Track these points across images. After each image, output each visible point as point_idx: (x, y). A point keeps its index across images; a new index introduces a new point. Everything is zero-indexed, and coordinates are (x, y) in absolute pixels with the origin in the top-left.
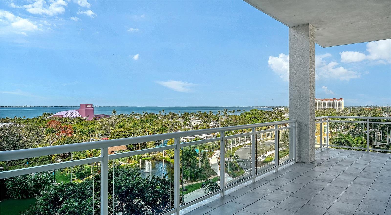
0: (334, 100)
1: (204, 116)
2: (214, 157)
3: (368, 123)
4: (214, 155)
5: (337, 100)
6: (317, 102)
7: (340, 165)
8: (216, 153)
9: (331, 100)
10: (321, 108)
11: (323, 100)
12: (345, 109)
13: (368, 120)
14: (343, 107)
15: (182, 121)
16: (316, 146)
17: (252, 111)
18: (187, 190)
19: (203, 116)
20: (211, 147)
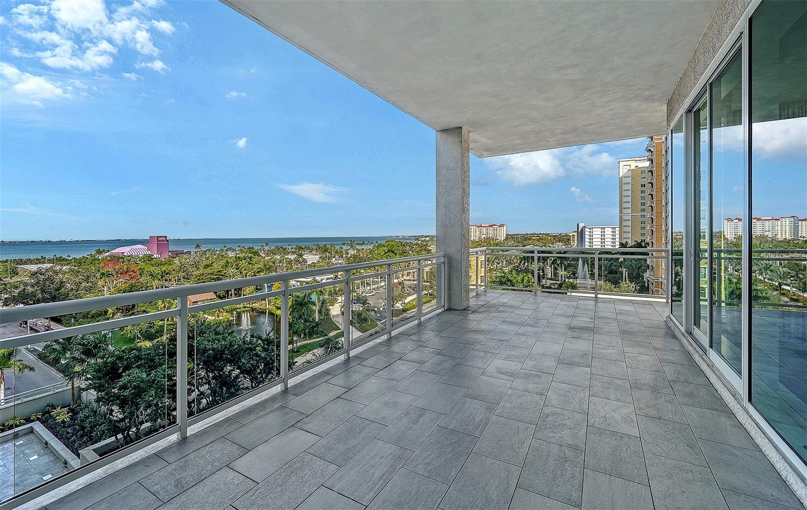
0: (494, 227)
1: (323, 250)
2: (336, 304)
3: (536, 255)
4: (338, 302)
5: (497, 227)
6: (473, 229)
7: (500, 312)
8: (339, 301)
9: (490, 226)
10: (477, 237)
11: (479, 227)
12: (507, 239)
13: (536, 252)
14: (505, 236)
15: (292, 257)
16: (470, 287)
17: (387, 243)
18: (300, 351)
19: (321, 250)
20: (333, 291)
